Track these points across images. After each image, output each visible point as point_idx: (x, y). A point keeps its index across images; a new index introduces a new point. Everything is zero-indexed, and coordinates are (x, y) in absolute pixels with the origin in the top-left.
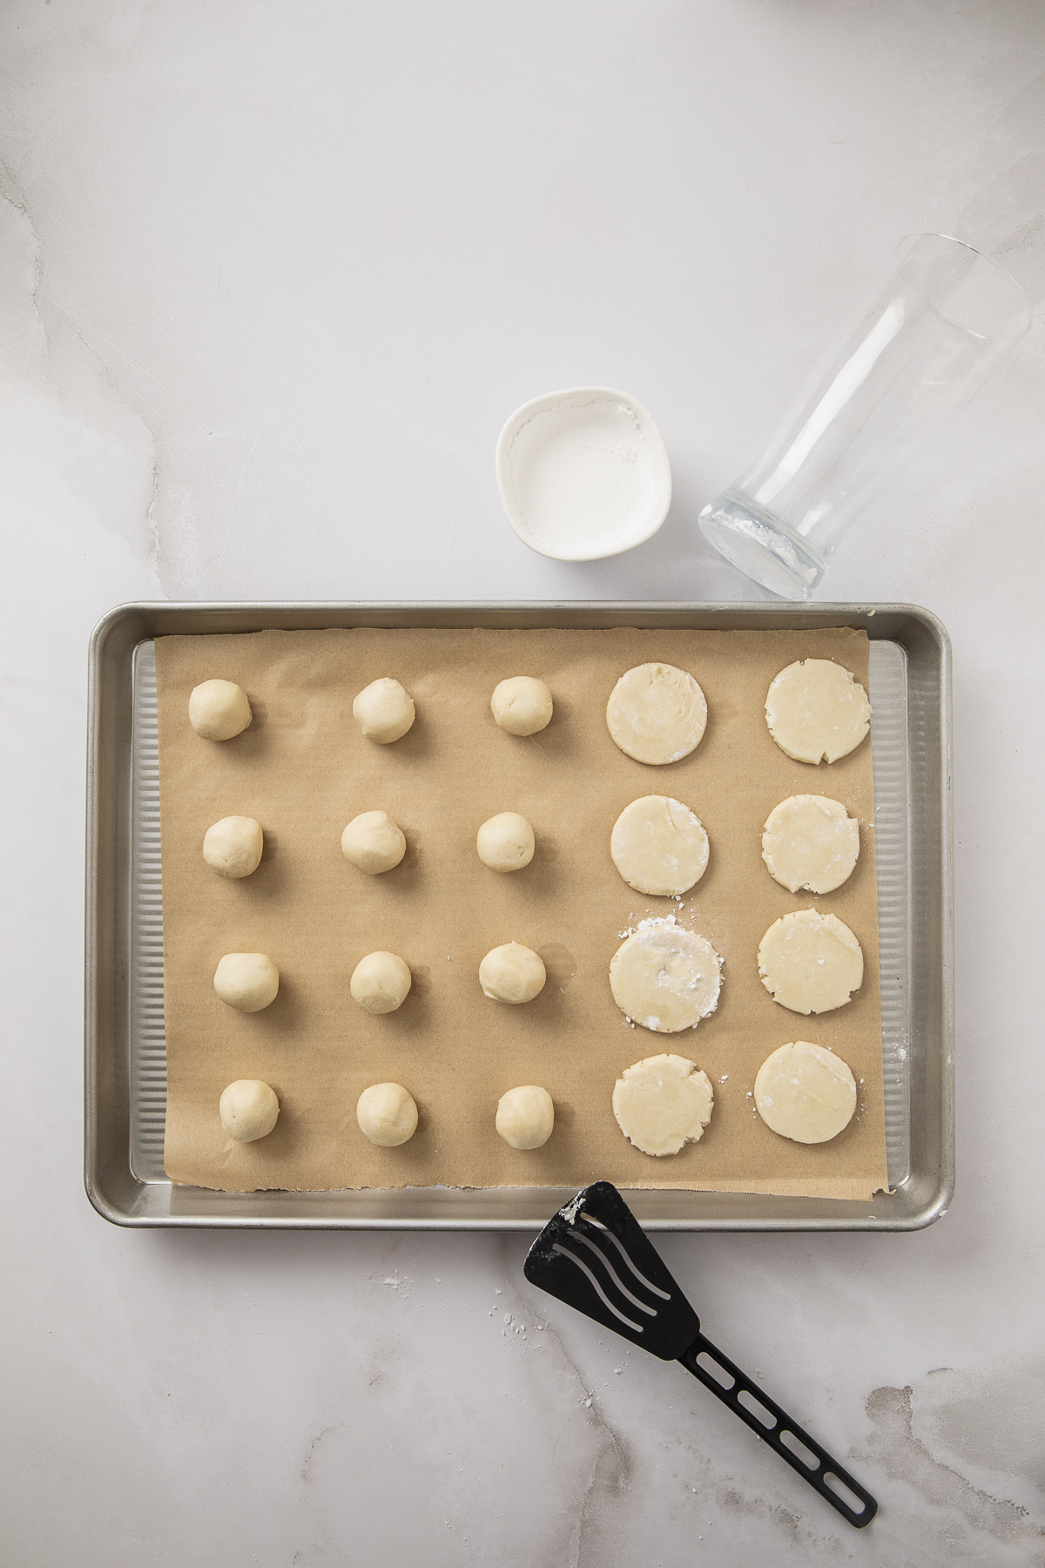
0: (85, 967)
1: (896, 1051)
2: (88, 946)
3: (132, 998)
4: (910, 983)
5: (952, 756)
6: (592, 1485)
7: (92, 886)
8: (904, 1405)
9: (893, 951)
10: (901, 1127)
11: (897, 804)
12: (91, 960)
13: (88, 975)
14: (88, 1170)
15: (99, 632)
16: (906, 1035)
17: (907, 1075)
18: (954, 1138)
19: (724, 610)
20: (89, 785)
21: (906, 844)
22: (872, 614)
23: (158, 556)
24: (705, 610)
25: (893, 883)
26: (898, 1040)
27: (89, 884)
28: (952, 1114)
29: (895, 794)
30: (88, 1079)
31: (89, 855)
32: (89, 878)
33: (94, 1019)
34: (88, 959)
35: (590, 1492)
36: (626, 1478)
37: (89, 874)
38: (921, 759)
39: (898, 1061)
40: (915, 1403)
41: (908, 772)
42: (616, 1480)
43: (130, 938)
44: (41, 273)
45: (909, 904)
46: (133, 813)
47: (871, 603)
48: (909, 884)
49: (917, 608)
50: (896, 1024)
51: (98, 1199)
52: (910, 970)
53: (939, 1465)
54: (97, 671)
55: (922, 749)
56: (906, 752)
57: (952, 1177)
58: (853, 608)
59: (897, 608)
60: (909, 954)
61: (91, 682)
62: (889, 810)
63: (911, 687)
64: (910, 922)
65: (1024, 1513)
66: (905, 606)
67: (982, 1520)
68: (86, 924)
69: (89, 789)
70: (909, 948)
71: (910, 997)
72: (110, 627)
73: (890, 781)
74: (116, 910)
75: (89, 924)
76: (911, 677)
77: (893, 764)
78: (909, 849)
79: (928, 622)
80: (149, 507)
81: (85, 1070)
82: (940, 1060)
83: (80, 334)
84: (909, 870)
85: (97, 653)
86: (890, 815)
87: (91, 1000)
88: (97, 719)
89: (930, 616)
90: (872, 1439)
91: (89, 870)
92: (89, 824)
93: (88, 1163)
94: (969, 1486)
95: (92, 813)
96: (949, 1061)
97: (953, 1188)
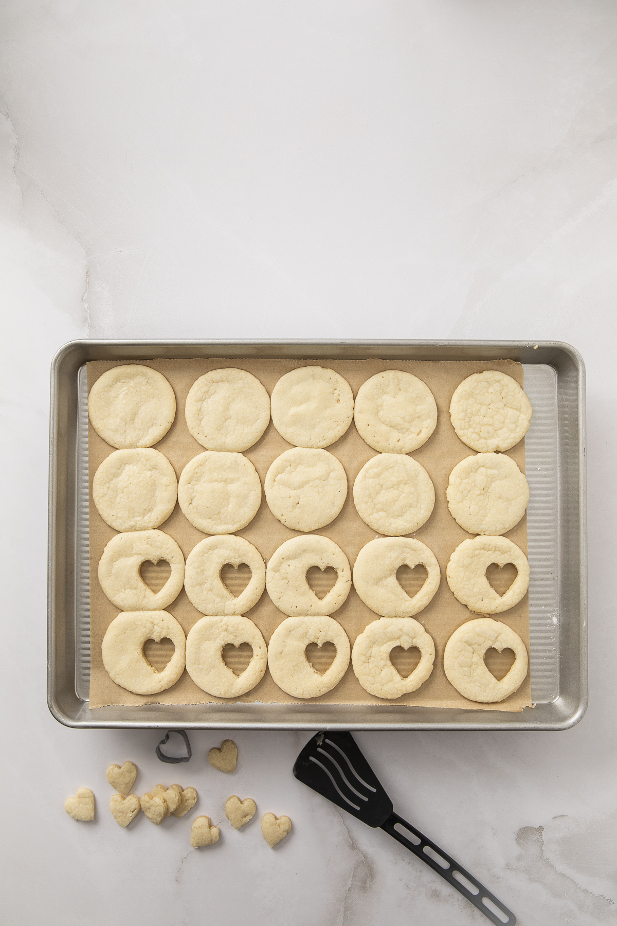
0: (48, 566)
1: (550, 619)
2: (50, 553)
3: (77, 585)
4: (559, 577)
5: (586, 436)
6: (350, 886)
7: (52, 516)
8: (538, 837)
9: (549, 557)
10: (554, 666)
11: (551, 466)
12: (52, 562)
13: (50, 571)
14: (49, 692)
15: (57, 358)
16: (556, 609)
17: (557, 633)
18: (588, 673)
19: (444, 345)
20: (51, 453)
21: (557, 491)
22: (536, 347)
23: (89, 325)
24: (433, 345)
25: (548, 515)
26: (552, 612)
27: (50, 514)
28: (586, 657)
29: (550, 460)
30: (49, 636)
31: (50, 496)
32: (50, 510)
33: (54, 598)
34: (50, 561)
35: (349, 890)
36: (371, 881)
37: (50, 508)
38: (567, 438)
39: (552, 625)
40: (545, 836)
41: (558, 446)
42: (365, 883)
43: (76, 548)
44: (18, 154)
45: (559, 528)
46: (78, 471)
47: (535, 341)
48: (559, 515)
49: (564, 344)
50: (551, 602)
51: (55, 710)
52: (559, 569)
53: (560, 873)
54: (56, 382)
55: (567, 432)
56: (557, 434)
57: (586, 697)
58: (524, 344)
59: (552, 344)
60: (559, 558)
61: (52, 389)
62: (547, 470)
63: (560, 393)
64: (559, 539)
65: (611, 903)
66: (556, 343)
67: (586, 907)
68: (48, 539)
69: (51, 456)
70: (559, 554)
71: (559, 585)
72: (64, 355)
73: (547, 451)
74: (67, 531)
75: (50, 539)
76: (559, 387)
77: (549, 441)
78: (559, 494)
79: (571, 352)
80: (83, 296)
81: (48, 630)
82: (579, 623)
83: (42, 191)
84: (559, 506)
85: (56, 371)
86: (546, 472)
87: (52, 587)
88: (56, 412)
89: (572, 349)
90: (519, 858)
91: (50, 506)
92: (51, 477)
93: (49, 688)
94: (578, 886)
95: (53, 470)
96: (585, 624)
97: (587, 703)
